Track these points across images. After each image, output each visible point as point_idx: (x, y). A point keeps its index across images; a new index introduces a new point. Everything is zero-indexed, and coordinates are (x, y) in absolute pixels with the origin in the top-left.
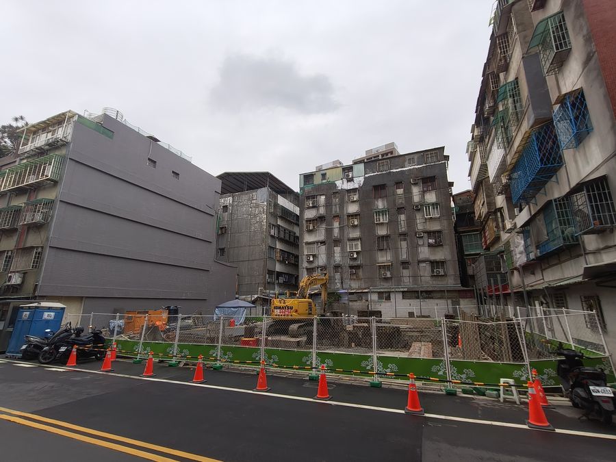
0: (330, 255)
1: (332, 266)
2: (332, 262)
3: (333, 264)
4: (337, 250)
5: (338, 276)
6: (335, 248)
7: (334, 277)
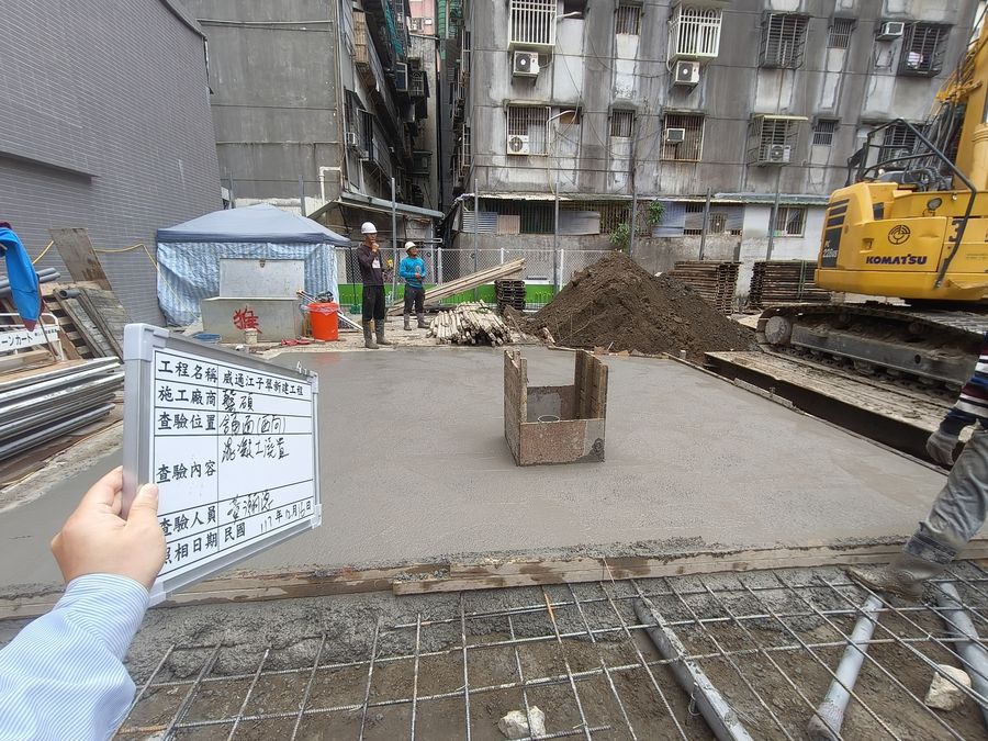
0: (599, 61)
1: (604, 109)
2: (605, 93)
3: (607, 99)
4: (627, 45)
5: (620, 147)
6: (620, 38)
7: (609, 147)
